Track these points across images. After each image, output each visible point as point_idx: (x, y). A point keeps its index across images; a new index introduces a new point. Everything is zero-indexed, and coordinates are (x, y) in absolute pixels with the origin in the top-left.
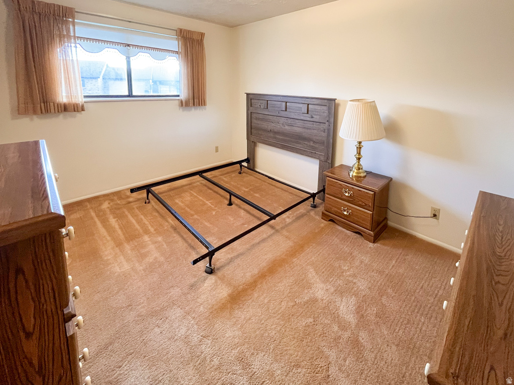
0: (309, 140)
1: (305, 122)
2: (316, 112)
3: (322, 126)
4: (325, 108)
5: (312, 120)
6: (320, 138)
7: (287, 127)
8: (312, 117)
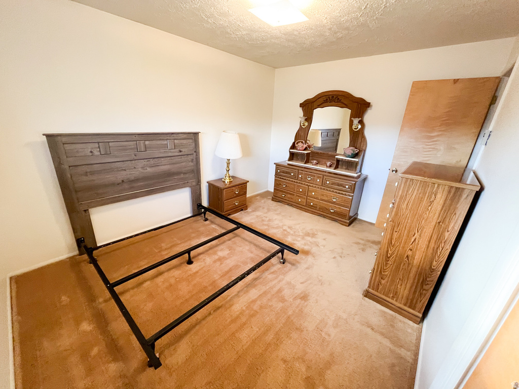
0: (178, 173)
1: (172, 158)
2: (182, 146)
3: (190, 157)
4: (191, 141)
5: (180, 154)
6: (190, 168)
7: (149, 170)
8: (180, 151)
